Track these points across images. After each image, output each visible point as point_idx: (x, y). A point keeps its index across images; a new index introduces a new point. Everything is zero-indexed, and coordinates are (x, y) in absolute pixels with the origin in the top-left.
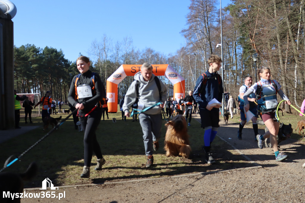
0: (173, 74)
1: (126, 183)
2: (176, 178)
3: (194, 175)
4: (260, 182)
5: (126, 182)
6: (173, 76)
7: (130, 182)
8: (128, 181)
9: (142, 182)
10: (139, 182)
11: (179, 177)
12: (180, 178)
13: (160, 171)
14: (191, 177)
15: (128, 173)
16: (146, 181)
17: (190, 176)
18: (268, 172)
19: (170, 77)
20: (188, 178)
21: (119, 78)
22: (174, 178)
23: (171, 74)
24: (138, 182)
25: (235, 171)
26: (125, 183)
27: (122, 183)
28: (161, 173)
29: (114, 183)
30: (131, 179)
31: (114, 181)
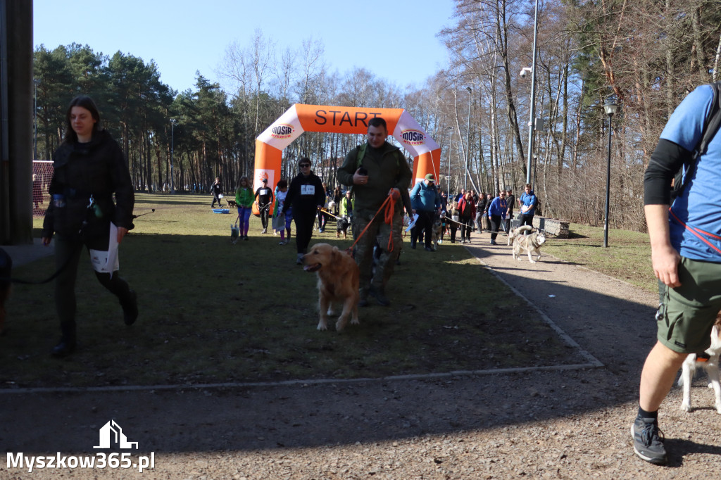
0: (413, 132)
2: (397, 380)
5: (277, 386)
6: (413, 137)
7: (285, 385)
8: (281, 383)
9: (315, 387)
10: (309, 386)
11: (404, 380)
12: (407, 381)
13: (360, 363)
14: (432, 380)
15: (284, 364)
16: (324, 383)
17: (429, 379)
19: (406, 140)
20: (426, 382)
21: (285, 135)
22: (393, 381)
23: (408, 132)
24: (306, 385)
25: (539, 373)
26: (274, 386)
27: (266, 386)
28: (362, 366)
29: (246, 384)
30: (288, 378)
31: (248, 381)
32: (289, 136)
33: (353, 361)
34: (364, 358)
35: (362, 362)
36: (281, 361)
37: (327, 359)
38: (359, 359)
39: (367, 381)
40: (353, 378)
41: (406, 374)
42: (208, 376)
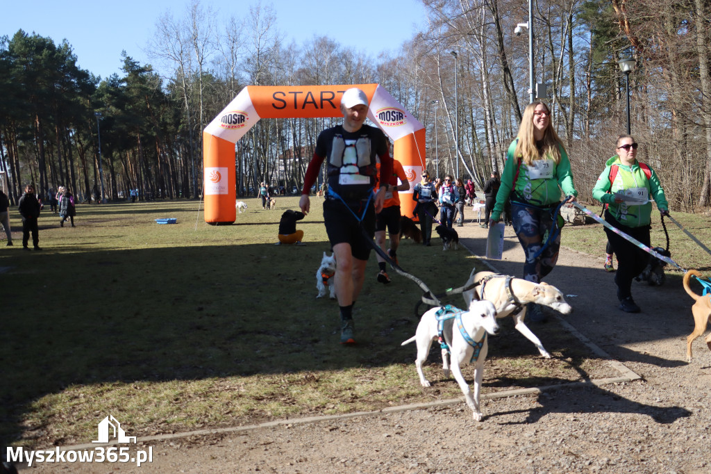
0: (391, 111)
1: (255, 431)
2: (397, 412)
3: (448, 404)
4: (633, 423)
5: (257, 429)
6: (391, 117)
7: (266, 428)
8: (261, 425)
9: (302, 427)
10: (293, 427)
11: (405, 411)
12: (409, 412)
13: (352, 395)
14: (438, 408)
15: (262, 402)
16: (312, 422)
17: (435, 407)
18: (657, 394)
19: (383, 121)
20: (431, 412)
21: (237, 124)
22: (393, 412)
23: (385, 112)
24: (290, 426)
25: (564, 391)
26: (253, 430)
27: (243, 431)
28: (355, 398)
29: (220, 430)
30: (269, 418)
31: (222, 426)
32: (242, 126)
33: (343, 393)
34: (357, 387)
35: (354, 393)
36: (259, 399)
37: (313, 392)
38: (350, 389)
39: (362, 415)
40: (345, 412)
41: (407, 403)
42: (174, 424)
